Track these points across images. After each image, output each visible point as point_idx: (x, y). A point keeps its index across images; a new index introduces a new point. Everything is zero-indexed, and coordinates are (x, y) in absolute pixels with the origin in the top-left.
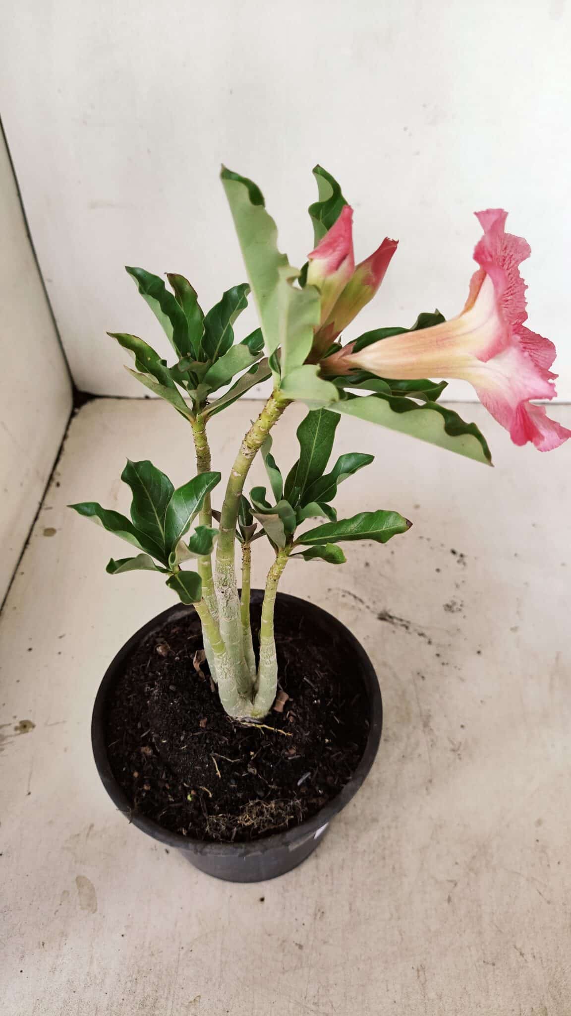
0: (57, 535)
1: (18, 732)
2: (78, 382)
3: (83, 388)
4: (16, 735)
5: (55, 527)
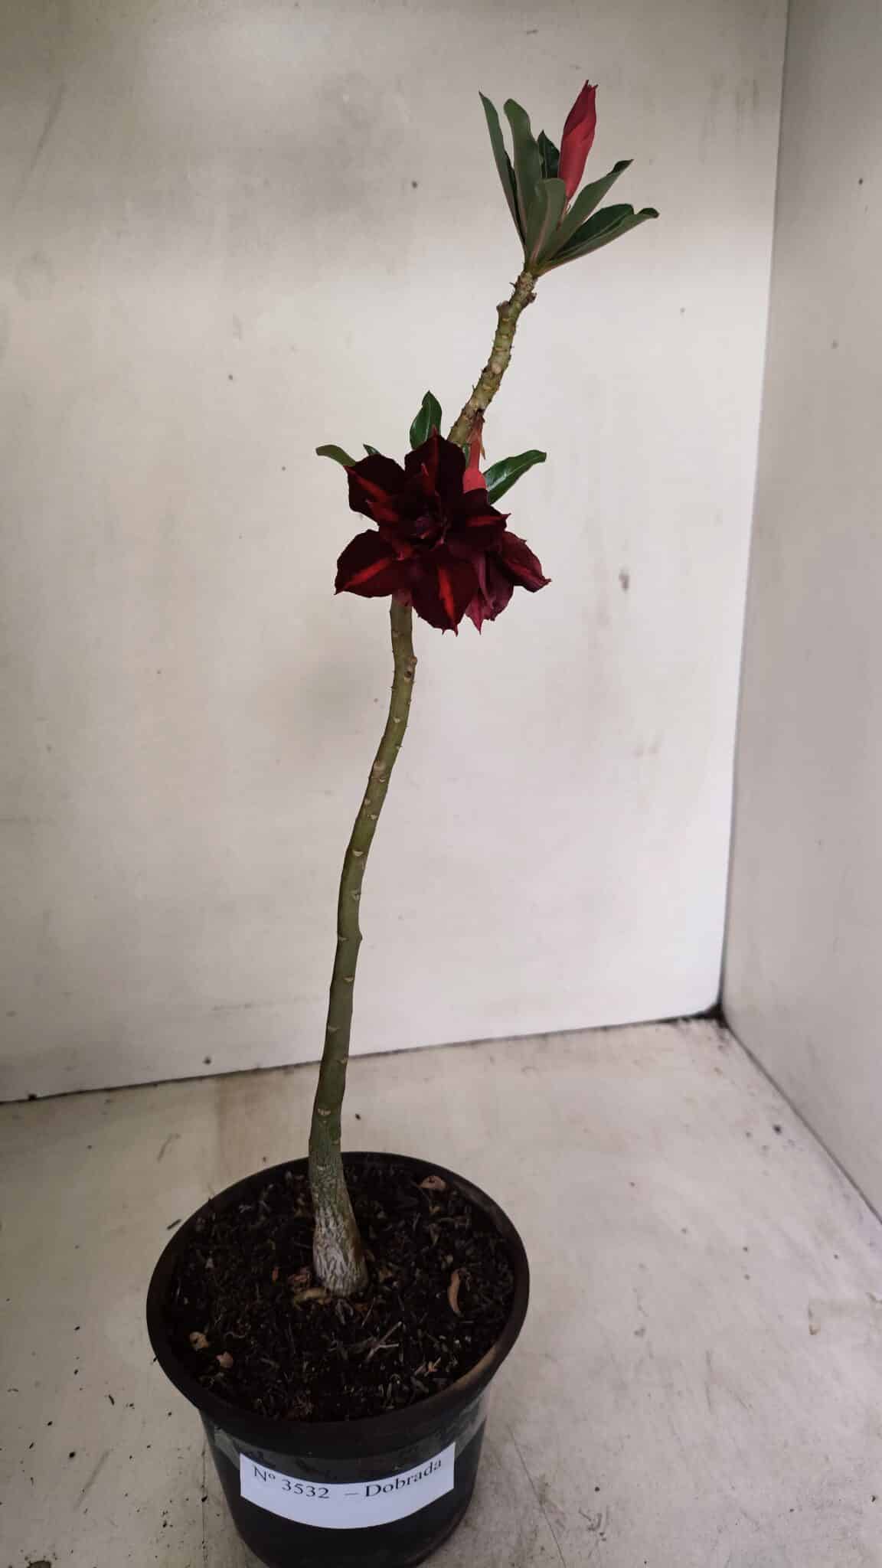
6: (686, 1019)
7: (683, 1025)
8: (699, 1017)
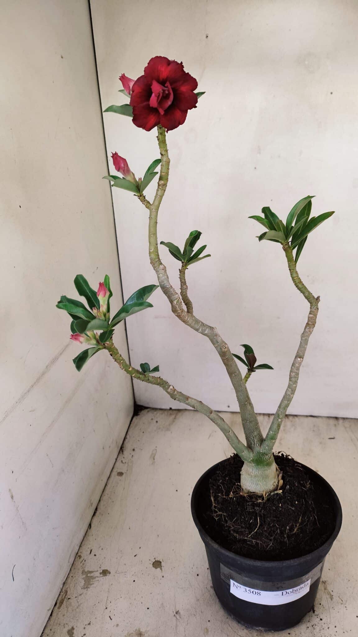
0: (124, 476)
1: (102, 575)
2: (137, 400)
3: (139, 403)
4: (100, 577)
5: (123, 472)
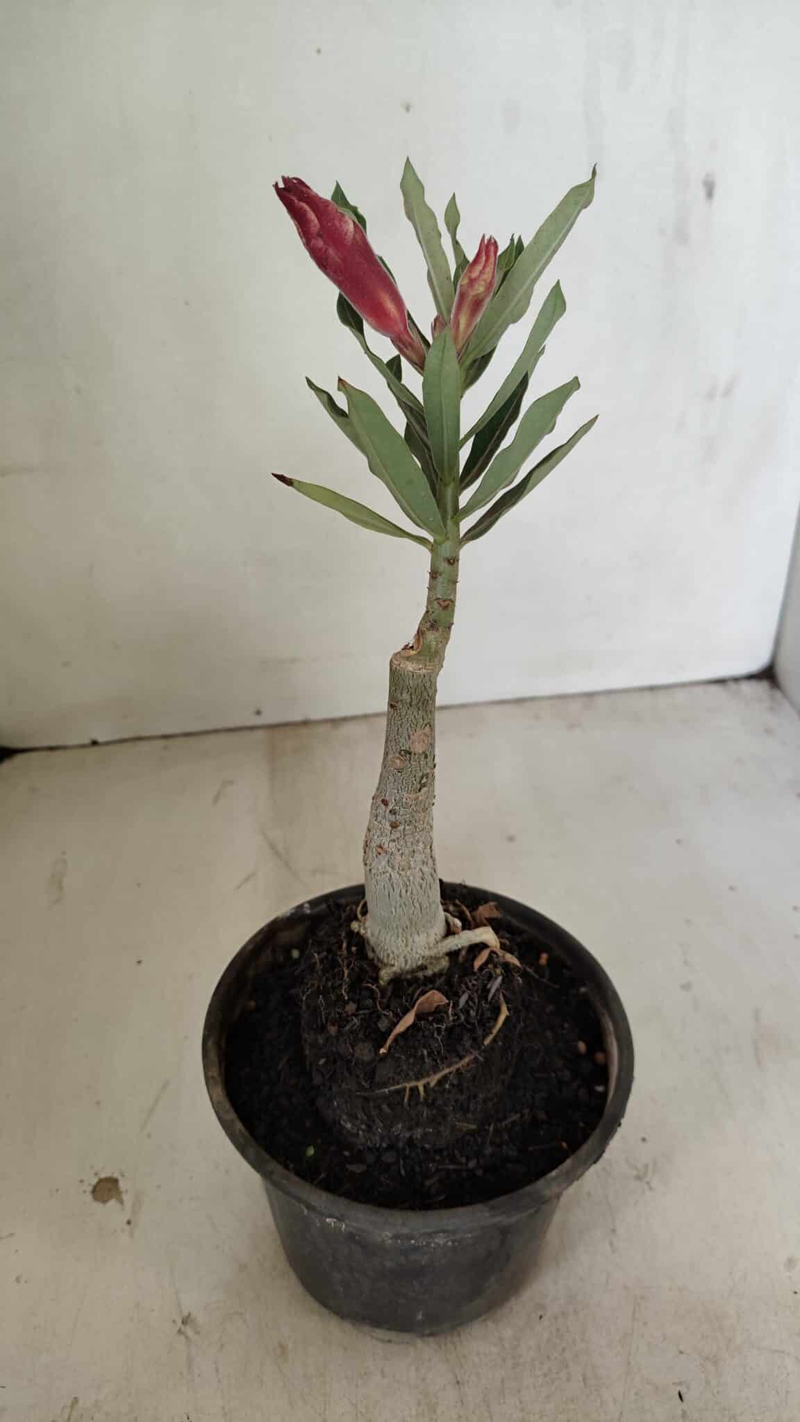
6: (736, 680)
7: (733, 686)
8: (751, 677)
